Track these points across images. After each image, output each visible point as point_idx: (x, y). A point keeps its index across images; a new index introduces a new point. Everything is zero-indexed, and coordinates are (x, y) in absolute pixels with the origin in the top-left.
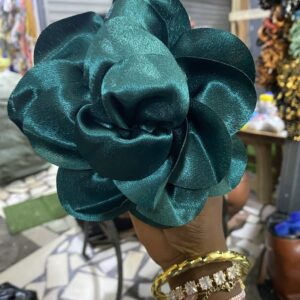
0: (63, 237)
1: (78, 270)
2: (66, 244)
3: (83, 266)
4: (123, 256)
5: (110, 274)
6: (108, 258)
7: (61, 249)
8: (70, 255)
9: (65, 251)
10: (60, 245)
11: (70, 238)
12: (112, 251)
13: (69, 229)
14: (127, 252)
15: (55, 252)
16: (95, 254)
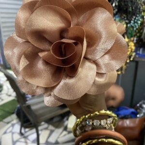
0: (10, 125)
1: (17, 141)
2: (11, 128)
3: (20, 139)
4: (40, 132)
5: (33, 142)
6: (33, 133)
7: (8, 131)
8: (13, 133)
9: (11, 132)
10: (8, 129)
11: (13, 125)
12: (34, 130)
13: (13, 120)
14: (42, 130)
15: (5, 133)
16: (26, 132)
